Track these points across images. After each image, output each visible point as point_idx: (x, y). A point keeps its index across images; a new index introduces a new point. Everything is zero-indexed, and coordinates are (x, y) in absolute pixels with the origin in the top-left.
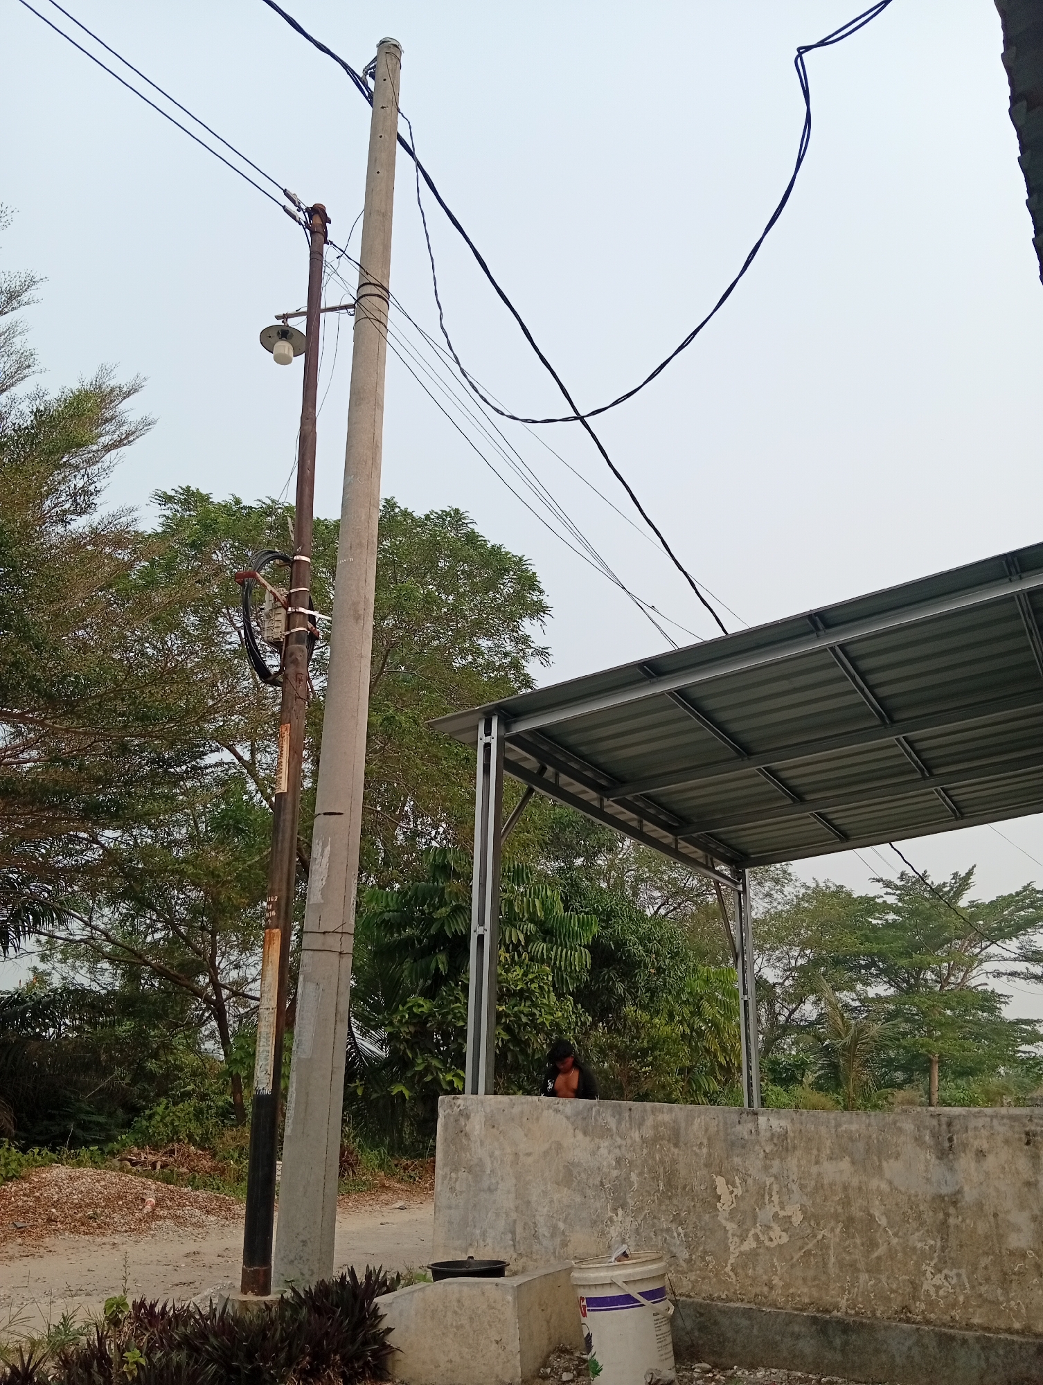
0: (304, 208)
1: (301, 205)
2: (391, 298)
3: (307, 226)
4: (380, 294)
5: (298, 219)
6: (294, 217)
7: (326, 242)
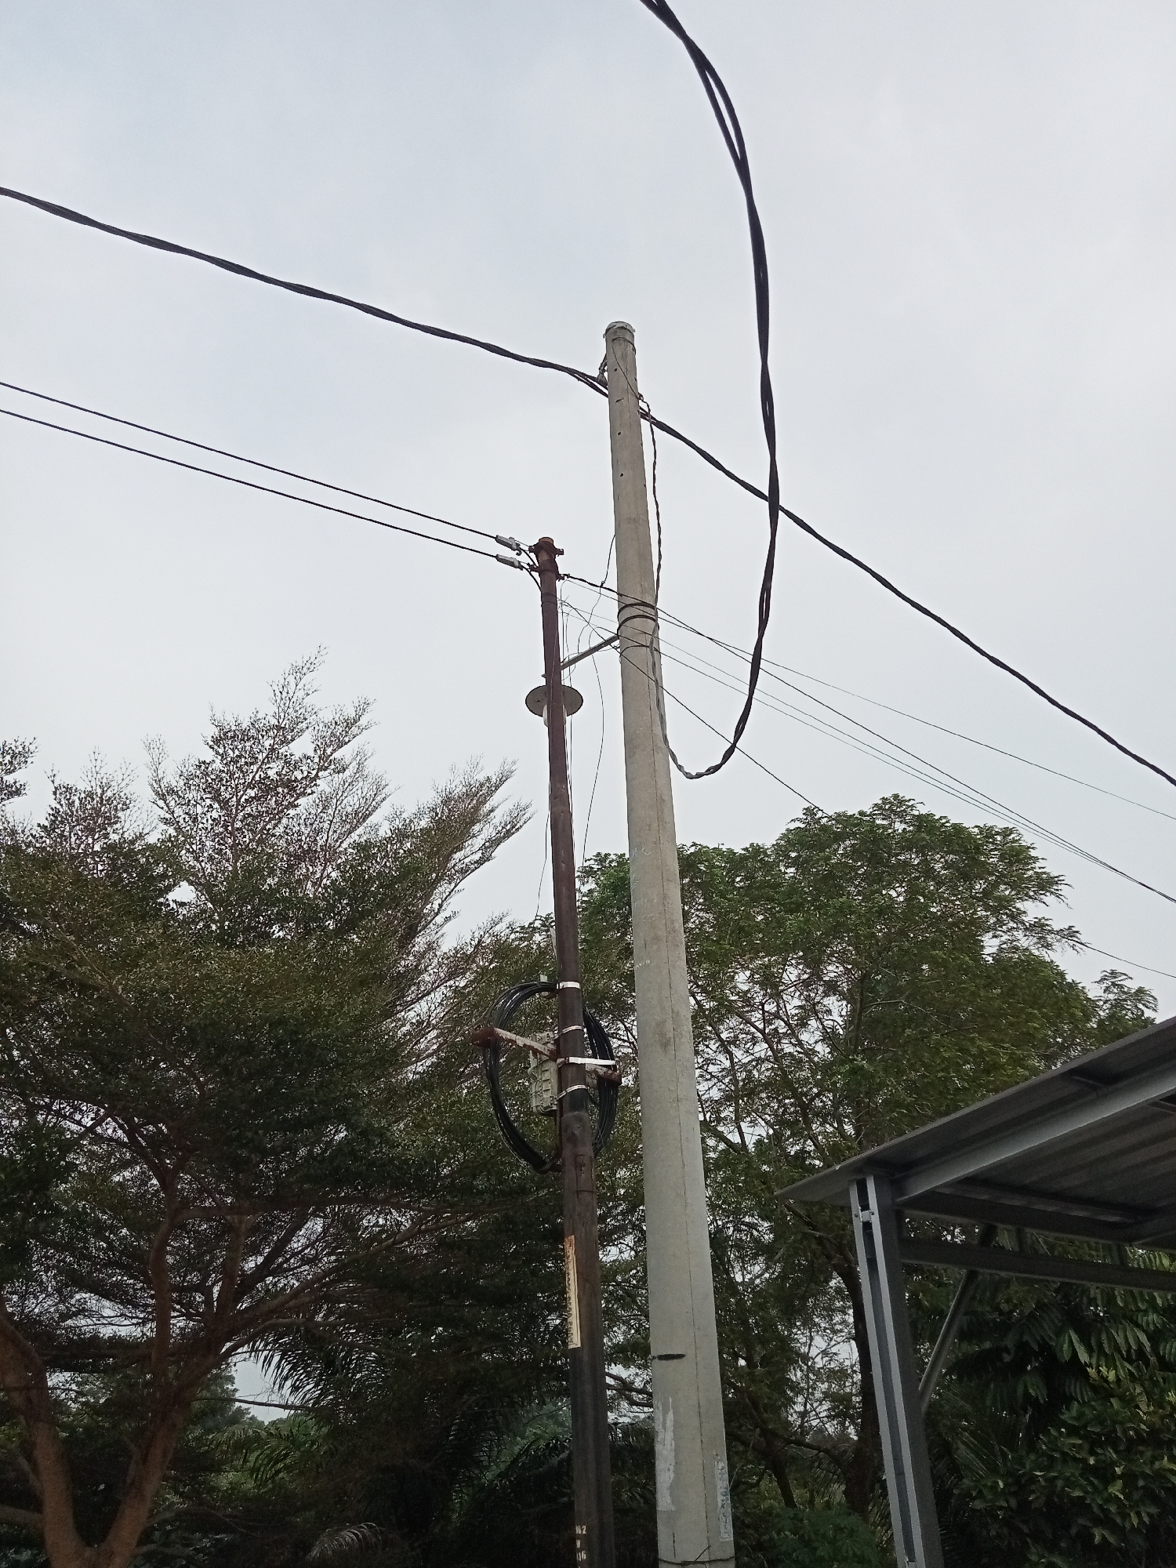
0: (527, 549)
1: (522, 546)
2: (660, 614)
3: (532, 568)
4: (641, 613)
5: (517, 564)
6: (512, 564)
7: (560, 577)
